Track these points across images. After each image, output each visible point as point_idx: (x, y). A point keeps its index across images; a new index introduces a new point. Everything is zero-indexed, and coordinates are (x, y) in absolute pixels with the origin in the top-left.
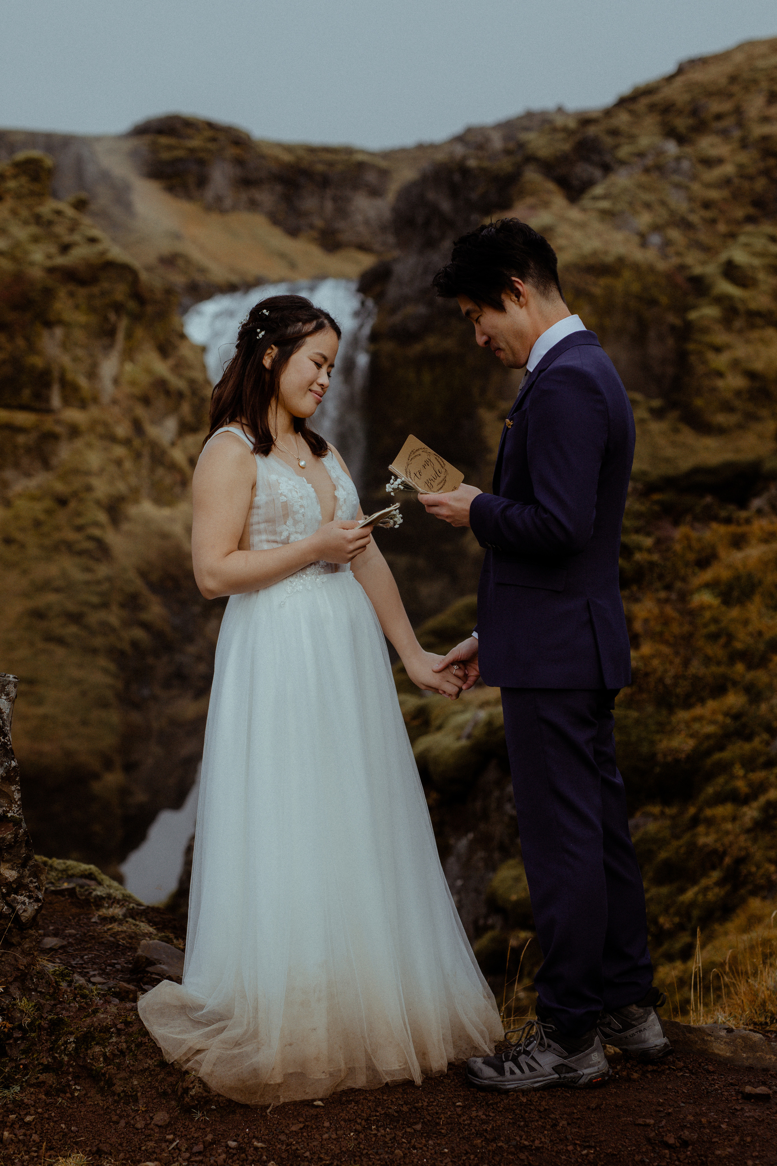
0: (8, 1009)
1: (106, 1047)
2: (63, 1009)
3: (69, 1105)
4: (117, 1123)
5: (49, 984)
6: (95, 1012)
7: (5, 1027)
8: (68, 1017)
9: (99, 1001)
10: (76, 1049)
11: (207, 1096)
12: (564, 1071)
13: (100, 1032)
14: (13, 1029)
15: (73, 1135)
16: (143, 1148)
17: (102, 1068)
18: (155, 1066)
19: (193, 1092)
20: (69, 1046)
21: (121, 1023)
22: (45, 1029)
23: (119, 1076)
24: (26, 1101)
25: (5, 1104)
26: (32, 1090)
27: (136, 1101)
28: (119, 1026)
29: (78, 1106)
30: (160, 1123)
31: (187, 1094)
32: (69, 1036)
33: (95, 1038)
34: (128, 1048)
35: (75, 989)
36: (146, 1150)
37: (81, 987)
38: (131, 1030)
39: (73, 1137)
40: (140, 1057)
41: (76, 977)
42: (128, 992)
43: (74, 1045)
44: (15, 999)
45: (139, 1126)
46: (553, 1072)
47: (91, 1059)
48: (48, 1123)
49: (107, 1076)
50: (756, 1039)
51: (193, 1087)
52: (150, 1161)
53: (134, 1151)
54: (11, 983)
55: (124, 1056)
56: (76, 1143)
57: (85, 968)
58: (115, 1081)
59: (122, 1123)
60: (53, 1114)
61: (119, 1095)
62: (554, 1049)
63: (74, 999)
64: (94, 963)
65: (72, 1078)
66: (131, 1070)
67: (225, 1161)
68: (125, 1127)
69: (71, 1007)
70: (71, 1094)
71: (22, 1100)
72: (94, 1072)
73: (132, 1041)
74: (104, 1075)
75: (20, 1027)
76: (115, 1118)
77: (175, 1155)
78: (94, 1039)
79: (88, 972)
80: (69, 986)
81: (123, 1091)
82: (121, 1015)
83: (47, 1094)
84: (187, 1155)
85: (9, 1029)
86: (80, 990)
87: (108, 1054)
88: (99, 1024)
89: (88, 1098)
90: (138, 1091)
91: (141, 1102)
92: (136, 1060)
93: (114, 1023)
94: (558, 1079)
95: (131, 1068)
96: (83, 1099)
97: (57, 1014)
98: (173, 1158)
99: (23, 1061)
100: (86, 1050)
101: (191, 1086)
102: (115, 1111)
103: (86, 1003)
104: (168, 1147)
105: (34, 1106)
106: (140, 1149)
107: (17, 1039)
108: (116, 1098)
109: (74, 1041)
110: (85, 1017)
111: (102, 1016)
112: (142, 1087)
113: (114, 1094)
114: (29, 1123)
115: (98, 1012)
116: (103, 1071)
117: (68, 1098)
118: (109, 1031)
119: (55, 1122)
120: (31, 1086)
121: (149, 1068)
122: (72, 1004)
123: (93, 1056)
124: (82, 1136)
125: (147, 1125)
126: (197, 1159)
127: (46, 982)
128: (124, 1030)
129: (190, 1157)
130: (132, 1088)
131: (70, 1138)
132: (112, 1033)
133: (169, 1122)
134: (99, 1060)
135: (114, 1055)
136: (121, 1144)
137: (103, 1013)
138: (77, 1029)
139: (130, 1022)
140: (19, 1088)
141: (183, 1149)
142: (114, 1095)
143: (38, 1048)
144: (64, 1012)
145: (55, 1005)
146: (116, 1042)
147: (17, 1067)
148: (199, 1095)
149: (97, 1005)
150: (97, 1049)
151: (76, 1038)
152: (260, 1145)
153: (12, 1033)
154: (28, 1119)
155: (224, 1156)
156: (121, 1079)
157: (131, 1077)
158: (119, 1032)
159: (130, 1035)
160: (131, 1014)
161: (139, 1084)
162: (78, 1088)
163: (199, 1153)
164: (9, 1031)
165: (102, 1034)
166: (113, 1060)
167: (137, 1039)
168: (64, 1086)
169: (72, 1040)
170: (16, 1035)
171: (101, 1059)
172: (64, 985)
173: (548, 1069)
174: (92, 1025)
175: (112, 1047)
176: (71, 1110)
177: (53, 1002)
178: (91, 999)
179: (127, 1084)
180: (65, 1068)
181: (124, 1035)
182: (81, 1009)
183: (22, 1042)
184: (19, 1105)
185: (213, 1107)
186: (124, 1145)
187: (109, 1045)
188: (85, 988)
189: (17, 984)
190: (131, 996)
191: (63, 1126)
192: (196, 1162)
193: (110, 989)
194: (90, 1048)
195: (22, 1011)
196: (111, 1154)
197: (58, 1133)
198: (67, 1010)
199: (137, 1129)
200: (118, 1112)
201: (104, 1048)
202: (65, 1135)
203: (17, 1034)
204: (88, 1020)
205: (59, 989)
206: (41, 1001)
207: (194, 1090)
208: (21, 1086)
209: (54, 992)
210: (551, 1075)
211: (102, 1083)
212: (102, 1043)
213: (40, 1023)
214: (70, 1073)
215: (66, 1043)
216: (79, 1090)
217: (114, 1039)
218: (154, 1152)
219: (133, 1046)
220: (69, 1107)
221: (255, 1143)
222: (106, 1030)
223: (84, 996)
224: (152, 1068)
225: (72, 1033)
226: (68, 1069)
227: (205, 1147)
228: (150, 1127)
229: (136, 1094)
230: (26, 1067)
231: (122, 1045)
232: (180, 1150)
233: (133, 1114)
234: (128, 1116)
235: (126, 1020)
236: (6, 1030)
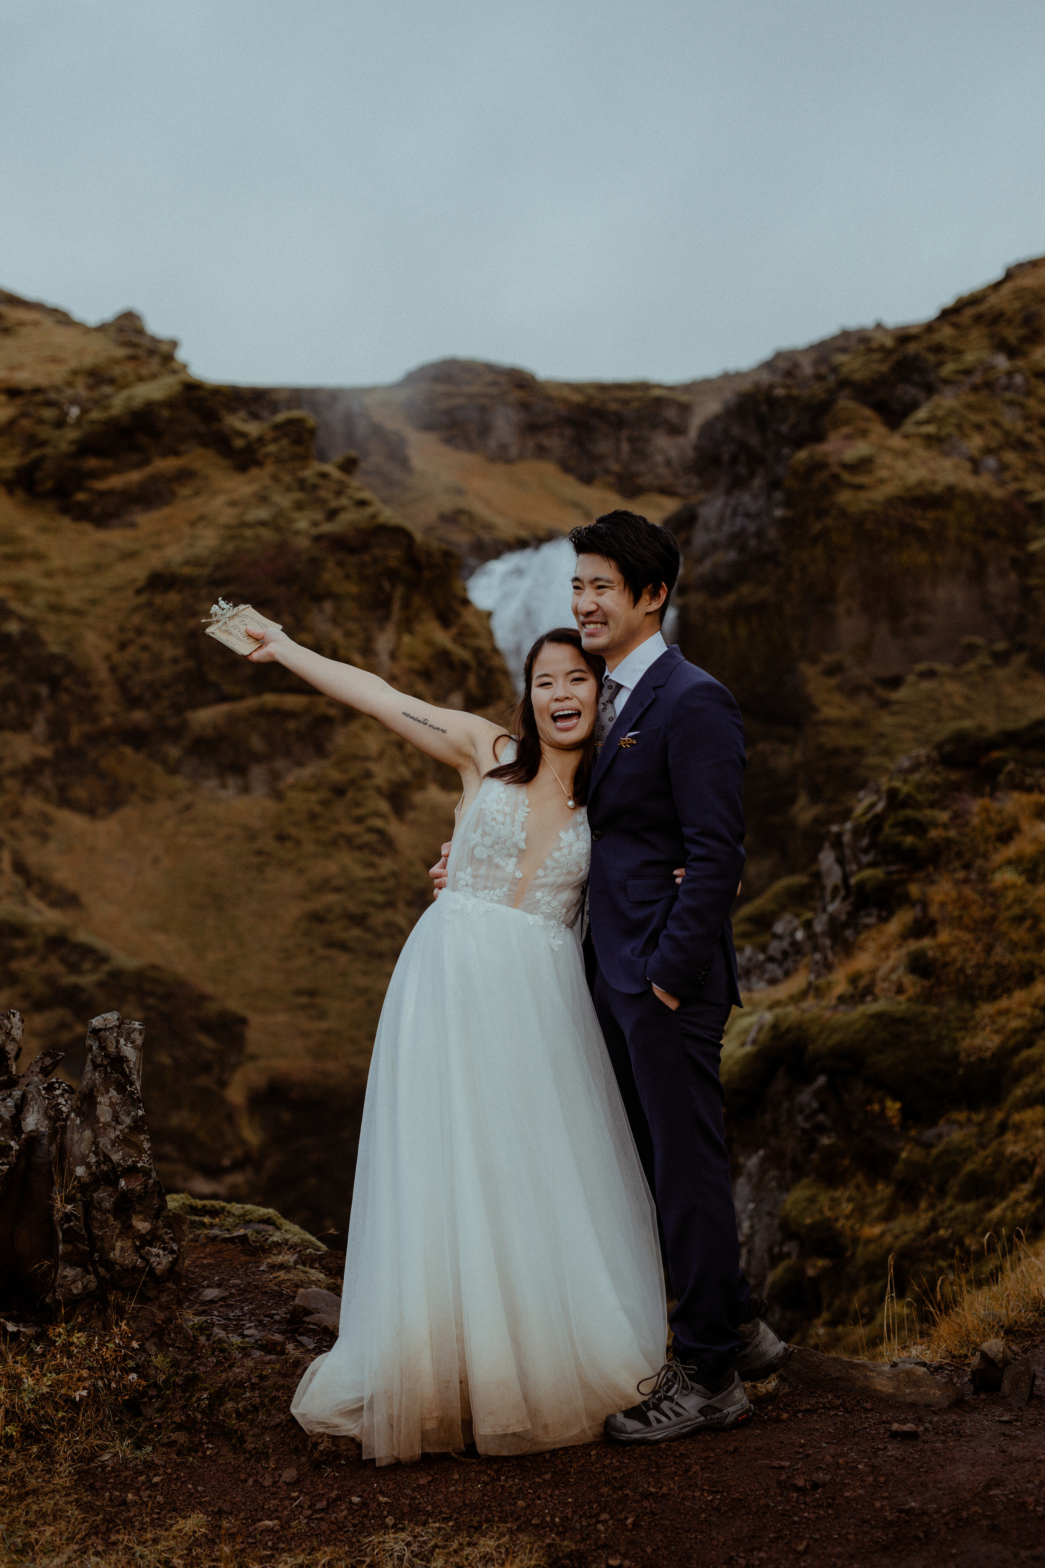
0: (144, 1366)
1: (239, 1402)
2: (200, 1364)
3: (200, 1464)
4: (245, 1481)
5: (187, 1338)
6: (231, 1366)
7: (140, 1385)
8: (205, 1372)
9: (237, 1355)
10: (209, 1406)
11: (336, 1451)
12: (710, 1413)
13: (235, 1387)
14: (148, 1387)
15: (198, 1495)
16: (266, 1507)
17: (234, 1425)
18: (288, 1421)
19: (321, 1447)
20: (202, 1403)
21: (256, 1377)
22: (179, 1386)
23: (251, 1433)
24: (156, 1461)
25: (136, 1465)
26: (164, 1450)
27: (267, 1458)
28: (253, 1381)
29: (209, 1465)
30: (288, 1481)
31: (316, 1449)
32: (203, 1392)
33: (229, 1393)
34: (261, 1402)
35: (214, 1342)
36: (269, 1508)
37: (220, 1341)
38: (266, 1384)
39: (198, 1498)
40: (274, 1412)
41: (216, 1330)
42: (275, 1344)
43: (207, 1402)
44: (150, 1356)
45: (266, 1484)
46: (699, 1415)
47: (223, 1416)
48: (176, 1484)
49: (239, 1433)
50: (921, 1373)
51: (322, 1442)
52: (271, 1520)
53: (256, 1510)
54: (147, 1339)
55: (258, 1412)
56: (200, 1504)
57: (242, 1320)
58: (246, 1438)
59: (251, 1482)
60: (182, 1475)
61: (250, 1452)
62: (698, 1391)
63: (213, 1353)
64: (253, 1314)
65: (205, 1436)
66: (263, 1426)
67: (346, 1517)
68: (252, 1486)
69: (209, 1362)
70: (203, 1453)
71: (153, 1461)
72: (226, 1430)
73: (266, 1395)
74: (236, 1431)
75: (155, 1385)
76: (243, 1477)
77: (296, 1513)
78: (227, 1394)
79: (244, 1325)
80: (208, 1340)
81: (255, 1448)
82: (257, 1369)
83: (179, 1454)
84: (309, 1512)
85: (144, 1387)
86: (219, 1343)
87: (240, 1410)
88: (234, 1379)
89: (220, 1456)
90: (269, 1448)
91: (272, 1459)
92: (269, 1416)
93: (249, 1378)
94: (704, 1421)
95: (263, 1424)
96: (214, 1457)
97: (194, 1370)
98: (295, 1516)
99: (157, 1420)
100: (220, 1406)
101: (320, 1440)
102: (245, 1469)
103: (224, 1358)
104: (291, 1504)
105: (164, 1467)
106: (263, 1507)
107: (152, 1397)
108: (247, 1455)
109: (207, 1398)
110: (222, 1371)
111: (238, 1370)
112: (274, 1443)
113: (245, 1451)
114: (157, 1484)
115: (234, 1366)
116: (235, 1428)
117: (200, 1457)
118: (243, 1386)
119: (183, 1482)
120: (163, 1445)
121: (281, 1423)
122: (209, 1359)
123: (225, 1412)
124: (207, 1496)
125: (275, 1483)
126: (318, 1516)
127: (184, 1337)
128: (259, 1384)
129: (312, 1515)
130: (263, 1445)
131: (195, 1498)
132: (247, 1387)
133: (298, 1480)
134: (231, 1417)
135: (247, 1411)
136: (244, 1504)
137: (239, 1368)
138: (212, 1385)
139: (265, 1376)
140: (151, 1448)
141: (306, 1507)
142: (245, 1453)
143: (172, 1405)
144: (201, 1368)
145: (192, 1361)
146: (249, 1397)
147: (151, 1426)
148: (328, 1449)
149: (235, 1359)
150: (230, 1405)
151: (210, 1394)
152: (385, 1500)
153: (147, 1391)
154: (156, 1479)
155: (345, 1512)
156: (253, 1436)
157: (264, 1434)
158: (253, 1387)
159: (265, 1389)
160: (268, 1367)
161: (271, 1440)
162: (210, 1446)
163: (322, 1510)
164: (144, 1388)
165: (235, 1389)
166: (246, 1416)
167: (271, 1393)
168: (196, 1445)
169: (205, 1396)
170: (150, 1393)
171: (234, 1416)
172: (202, 1339)
173: (694, 1413)
174: (227, 1380)
175: (244, 1403)
176: (201, 1470)
177: (190, 1358)
178: (229, 1353)
179: (259, 1441)
180: (198, 1426)
181: (258, 1390)
182: (219, 1363)
183: (157, 1400)
184: (150, 1466)
185: (343, 1462)
186: (248, 1503)
187: (243, 1400)
188: (224, 1342)
189: (154, 1340)
190: (279, 1348)
191: (190, 1486)
192: (316, 1519)
193: (257, 1341)
194: (223, 1404)
195: (157, 1368)
196: (231, 1513)
197: (184, 1494)
198: (205, 1366)
199: (265, 1487)
200: (248, 1470)
201: (237, 1404)
202: (191, 1495)
203: (153, 1392)
204: (224, 1375)
205: (197, 1344)
206: (178, 1356)
207: (322, 1445)
208: (154, 1446)
209: (192, 1347)
210: (698, 1418)
211: (234, 1441)
212: (235, 1399)
213: (174, 1380)
214: (203, 1431)
215: (199, 1399)
216: (212, 1449)
217: (248, 1395)
218: (276, 1511)
219: (266, 1400)
220: (200, 1467)
221: (381, 1498)
222: (240, 1385)
223: (223, 1350)
224: (284, 1422)
225: (206, 1389)
226: (202, 1427)
227: (328, 1504)
228: (277, 1485)
229: (267, 1451)
230: (159, 1425)
231: (255, 1400)
232: (302, 1508)
233: (262, 1472)
234: (257, 1473)
235: (261, 1374)
236: (141, 1388)
